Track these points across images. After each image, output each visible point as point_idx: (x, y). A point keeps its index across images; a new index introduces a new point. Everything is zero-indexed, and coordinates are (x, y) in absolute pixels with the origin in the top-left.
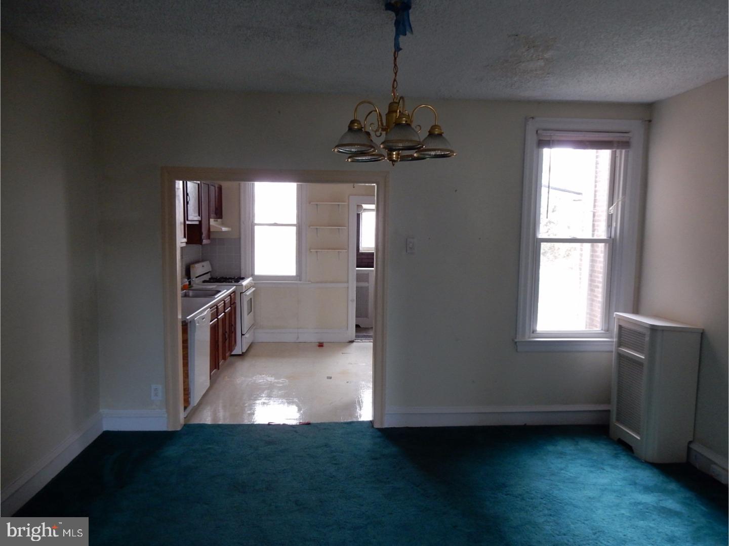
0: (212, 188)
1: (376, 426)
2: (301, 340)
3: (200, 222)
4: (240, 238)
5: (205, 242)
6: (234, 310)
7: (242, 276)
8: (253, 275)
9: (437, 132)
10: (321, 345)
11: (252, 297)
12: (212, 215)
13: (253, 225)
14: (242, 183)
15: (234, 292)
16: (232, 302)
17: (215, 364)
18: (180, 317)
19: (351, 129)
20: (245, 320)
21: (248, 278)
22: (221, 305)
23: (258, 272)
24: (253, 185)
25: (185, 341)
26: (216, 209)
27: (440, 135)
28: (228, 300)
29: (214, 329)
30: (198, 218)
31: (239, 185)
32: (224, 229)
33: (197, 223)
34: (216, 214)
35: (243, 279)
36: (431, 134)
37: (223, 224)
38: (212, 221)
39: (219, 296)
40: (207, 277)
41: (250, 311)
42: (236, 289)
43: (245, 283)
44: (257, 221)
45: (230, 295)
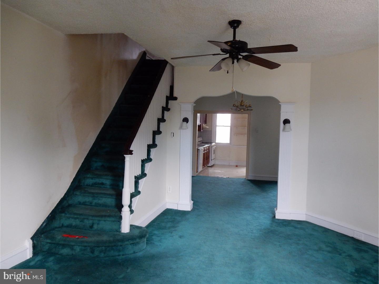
0: (204, 114)
1: (247, 179)
2: (230, 164)
3: (201, 125)
4: (212, 130)
5: (202, 131)
6: (209, 151)
7: (212, 142)
8: (215, 142)
9: (250, 106)
10: (237, 166)
11: (215, 149)
12: (204, 123)
13: (216, 126)
14: (213, 114)
15: (209, 146)
16: (209, 149)
17: (204, 165)
18: (197, 148)
19: (233, 106)
20: (212, 156)
21: (214, 143)
22: (206, 148)
23: (217, 142)
24: (217, 115)
25: (197, 155)
26: (205, 121)
27: (251, 106)
28: (208, 148)
29: (204, 154)
30: (200, 123)
31: (212, 115)
32: (207, 127)
33: (200, 125)
34: (205, 122)
35: (212, 143)
36: (249, 106)
37: (207, 126)
38: (204, 124)
39: (205, 146)
40: (201, 142)
41: (214, 153)
42: (210, 145)
43: (213, 144)
44: (217, 125)
45: (208, 147)
